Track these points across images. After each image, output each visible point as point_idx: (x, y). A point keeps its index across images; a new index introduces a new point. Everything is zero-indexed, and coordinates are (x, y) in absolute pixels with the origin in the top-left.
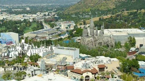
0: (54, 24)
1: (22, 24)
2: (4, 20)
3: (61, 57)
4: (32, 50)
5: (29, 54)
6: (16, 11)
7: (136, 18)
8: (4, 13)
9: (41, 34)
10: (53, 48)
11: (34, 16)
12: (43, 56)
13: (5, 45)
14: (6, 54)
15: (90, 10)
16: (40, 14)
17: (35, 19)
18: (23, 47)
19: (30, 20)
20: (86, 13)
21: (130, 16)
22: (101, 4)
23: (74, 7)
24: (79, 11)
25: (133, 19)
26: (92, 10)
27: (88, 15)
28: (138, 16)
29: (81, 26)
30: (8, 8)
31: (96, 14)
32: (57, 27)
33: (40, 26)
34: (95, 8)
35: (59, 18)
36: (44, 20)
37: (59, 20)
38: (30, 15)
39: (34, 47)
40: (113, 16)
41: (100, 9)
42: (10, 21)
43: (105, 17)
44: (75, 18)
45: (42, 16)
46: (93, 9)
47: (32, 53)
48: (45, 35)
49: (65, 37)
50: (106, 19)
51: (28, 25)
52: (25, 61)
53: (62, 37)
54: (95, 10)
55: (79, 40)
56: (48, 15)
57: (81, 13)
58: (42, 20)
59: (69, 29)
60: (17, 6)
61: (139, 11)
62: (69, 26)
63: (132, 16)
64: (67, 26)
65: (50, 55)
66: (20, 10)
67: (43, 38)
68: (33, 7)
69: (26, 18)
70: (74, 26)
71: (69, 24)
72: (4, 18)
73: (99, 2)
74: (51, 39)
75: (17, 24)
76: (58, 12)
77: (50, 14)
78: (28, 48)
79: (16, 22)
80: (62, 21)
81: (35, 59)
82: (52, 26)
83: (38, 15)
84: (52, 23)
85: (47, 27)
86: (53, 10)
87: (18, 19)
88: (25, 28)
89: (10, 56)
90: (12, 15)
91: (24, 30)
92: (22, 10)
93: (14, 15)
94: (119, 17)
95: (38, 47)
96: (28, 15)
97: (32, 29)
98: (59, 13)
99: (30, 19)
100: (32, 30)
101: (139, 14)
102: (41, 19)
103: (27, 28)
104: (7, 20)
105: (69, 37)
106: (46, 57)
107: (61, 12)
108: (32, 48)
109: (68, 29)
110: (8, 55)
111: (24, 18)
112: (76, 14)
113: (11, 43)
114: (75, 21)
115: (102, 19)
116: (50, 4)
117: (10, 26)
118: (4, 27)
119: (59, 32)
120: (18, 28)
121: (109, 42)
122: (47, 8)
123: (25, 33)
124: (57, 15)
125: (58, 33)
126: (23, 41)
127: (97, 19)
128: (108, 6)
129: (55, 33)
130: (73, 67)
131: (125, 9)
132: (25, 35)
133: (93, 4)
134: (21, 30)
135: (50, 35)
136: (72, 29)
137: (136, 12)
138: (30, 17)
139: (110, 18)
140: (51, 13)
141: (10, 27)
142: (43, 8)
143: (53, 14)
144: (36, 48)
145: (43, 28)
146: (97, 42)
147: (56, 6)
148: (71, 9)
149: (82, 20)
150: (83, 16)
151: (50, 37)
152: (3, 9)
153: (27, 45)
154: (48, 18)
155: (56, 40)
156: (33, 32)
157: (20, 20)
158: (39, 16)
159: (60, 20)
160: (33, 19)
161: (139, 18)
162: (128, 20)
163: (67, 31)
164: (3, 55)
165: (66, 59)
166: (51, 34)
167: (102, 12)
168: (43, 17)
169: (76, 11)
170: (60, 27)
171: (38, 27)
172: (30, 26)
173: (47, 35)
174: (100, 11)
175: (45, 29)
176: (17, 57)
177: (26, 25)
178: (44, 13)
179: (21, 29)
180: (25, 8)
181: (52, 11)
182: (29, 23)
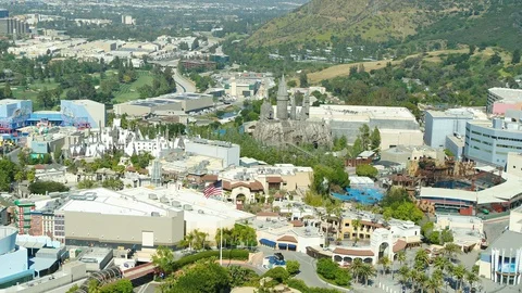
0: (209, 79)
1: (108, 73)
2: (51, 57)
4: (136, 143)
5: (129, 151)
6: (89, 28)
7: (462, 75)
8: (49, 31)
9: (164, 108)
11: (148, 46)
12: (161, 157)
13: (75, 130)
14: (78, 150)
15: (332, 38)
16: (169, 41)
17: (151, 59)
18: (115, 135)
19: (134, 61)
20: (315, 49)
21: (444, 69)
22: (369, 21)
23: (281, 24)
24: (293, 40)
25: (451, 77)
26: (338, 40)
27: (323, 54)
28: (471, 69)
29: (292, 90)
30: (61, 14)
31: (347, 52)
32: (217, 90)
33: (163, 81)
34: (348, 34)
35: (227, 59)
36: (180, 63)
37: (227, 67)
38: (135, 45)
39: (142, 138)
40: (393, 63)
41: (364, 37)
42: (71, 62)
43: (370, 65)
44: (277, 61)
45: (175, 50)
46: (341, 35)
47: (137, 150)
48: (177, 113)
50: (372, 72)
51: (127, 78)
52: (121, 164)
53: (224, 121)
54: (348, 38)
55: (253, 127)
56: (196, 46)
57: (300, 48)
58: (173, 63)
59: (251, 98)
60: (93, 7)
61: (476, 54)
62: (255, 88)
63: (451, 67)
64: (247, 89)
66: (101, 25)
67: (169, 118)
68: (146, 12)
69: (121, 54)
70: (270, 90)
71: (253, 82)
72: (49, 52)
73: (365, 13)
75: (91, 71)
76: (226, 38)
77: (200, 42)
78: (128, 140)
79: (90, 67)
80: (237, 70)
81: (141, 162)
82: (202, 85)
83: (162, 44)
84: (202, 75)
85: (185, 86)
86: (213, 30)
87: (96, 56)
88: (116, 87)
89: (87, 154)
90: (75, 42)
91: (113, 93)
92: (108, 21)
93: (83, 40)
94: (412, 69)
95: (152, 137)
96: (129, 45)
97: (140, 90)
98: (230, 40)
99: (135, 57)
100: (138, 95)
101: (474, 63)
102: (168, 59)
103: (122, 86)
104: (59, 56)
105: (236, 121)
106: (166, 159)
107: (238, 37)
108: (138, 139)
109: (248, 98)
110: (83, 153)
111: (113, 52)
112: (283, 50)
113: (87, 125)
114: (277, 74)
115: (358, 70)
116: (206, 6)
117: (71, 78)
118: (52, 79)
119: (220, 107)
120: (97, 87)
121: (320, 137)
122: (193, 19)
123: (115, 103)
124: (224, 50)
125: (218, 108)
126: (117, 122)
127: (343, 70)
128: (391, 28)
129: (208, 108)
130: (217, 176)
131: (442, 43)
132: (118, 109)
133: (343, 19)
135: (193, 113)
136: (261, 98)
137: (465, 57)
138: (134, 50)
139: (385, 69)
140: (205, 39)
141: (71, 83)
142: (179, 19)
143: (212, 42)
144: (145, 140)
145: (174, 90)
146: (292, 134)
147: (225, 13)
148: (271, 29)
149: (300, 72)
150: (303, 58)
151: (190, 120)
152: (44, 18)
153: (126, 132)
154: (192, 58)
155: (203, 126)
156: (140, 101)
157: (102, 59)
158: (164, 50)
159: (231, 65)
160: (145, 58)
161: (469, 75)
162: (434, 80)
163: (246, 104)
164: (72, 150)
165: (208, 163)
166: (196, 111)
167: (366, 48)
168: (178, 53)
169: (284, 39)
170: (226, 91)
171: (158, 85)
172: (133, 80)
173: (183, 113)
174: (363, 43)
175: (180, 92)
176: (102, 155)
177: (121, 78)
178: (182, 39)
179: (104, 88)
180: (119, 18)
181: (210, 33)
182: (129, 71)
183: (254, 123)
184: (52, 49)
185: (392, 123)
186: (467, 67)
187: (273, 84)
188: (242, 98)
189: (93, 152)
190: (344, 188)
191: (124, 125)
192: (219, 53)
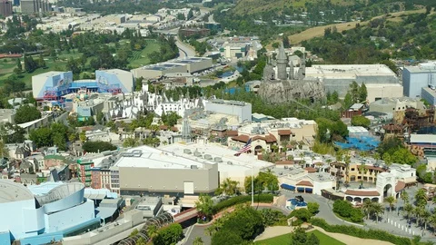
0: (206, 44)
1: (121, 42)
2: (73, 31)
3: (218, 117)
4: (164, 105)
5: (158, 111)
6: (100, 5)
7: (421, 32)
8: (68, 9)
9: (172, 71)
10: (204, 102)
11: (152, 18)
12: (186, 116)
13: (110, 95)
14: (116, 112)
15: (307, 4)
16: (169, 13)
17: (155, 29)
18: (145, 99)
19: (142, 31)
20: (292, 15)
21: (405, 27)
24: (274, 8)
25: (412, 34)
26: (312, 6)
27: (299, 19)
28: (429, 26)
29: (277, 51)
31: (320, 18)
32: (214, 53)
33: (168, 48)
35: (219, 26)
36: (180, 31)
37: (219, 33)
38: (140, 18)
39: (167, 101)
40: (361, 24)
41: (334, 2)
42: (90, 34)
43: (341, 26)
44: (262, 26)
45: (174, 20)
46: (315, 1)
47: (165, 111)
48: (184, 75)
49: (232, 79)
50: (344, 32)
51: (138, 46)
52: (154, 123)
53: (225, 80)
54: (320, 4)
55: (257, 87)
56: (191, 16)
57: (279, 14)
58: (174, 32)
59: (243, 59)
61: (432, 13)
62: (246, 50)
63: (411, 26)
64: (240, 52)
65: (198, 113)
67: (179, 80)
69: (131, 26)
70: (259, 51)
71: (243, 46)
72: (70, 26)
74: (198, 85)
75: (107, 41)
76: (216, 8)
77: (194, 12)
79: (106, 38)
80: (228, 35)
81: (170, 121)
82: (201, 50)
83: (163, 15)
84: (200, 41)
85: (187, 51)
86: (204, 2)
87: (110, 28)
88: (130, 55)
89: (124, 116)
90: (91, 17)
91: (128, 59)
93: (97, 15)
94: (378, 28)
95: (176, 99)
96: (136, 18)
97: (150, 56)
98: (219, 10)
99: (142, 28)
100: (148, 60)
101: (430, 21)
102: (169, 28)
103: (135, 53)
104: (79, 30)
105: (239, 81)
106: (191, 117)
107: (225, 6)
108: (164, 101)
109: (241, 59)
110: (120, 115)
111: (123, 25)
112: (266, 16)
113: (119, 91)
114: (262, 37)
117: (92, 48)
118: (76, 50)
119: (219, 68)
120: (114, 55)
121: (315, 93)
124: (215, 19)
125: (217, 69)
126: (145, 88)
127: (319, 32)
129: (208, 69)
130: (237, 132)
131: (400, 4)
132: (135, 74)
134: (122, 60)
135: (196, 74)
136: (252, 59)
137: (423, 16)
138: (141, 22)
139: (355, 29)
140: (198, 10)
141: (92, 52)
143: (204, 12)
144: (170, 102)
145: (176, 55)
146: (291, 92)
149: (281, 34)
150: (283, 23)
151: (195, 80)
153: (155, 96)
154: (190, 27)
155: (211, 86)
156: (152, 66)
157: (115, 31)
158: (165, 21)
159: (222, 31)
160: (150, 28)
161: (427, 32)
162: (397, 37)
163: (239, 64)
164: (111, 113)
165: (227, 120)
166: (199, 72)
167: (336, 12)
168: (177, 23)
169: (266, 7)
170: (222, 54)
171: (164, 51)
172: (143, 48)
173: (189, 75)
174: (333, 7)
175: (182, 57)
176: (137, 116)
177: (133, 46)
178: (179, 11)
179: (120, 56)
181: (201, 4)
182: (139, 40)
183: (257, 83)
184: (73, 24)
185: (375, 79)
186: (425, 25)
187: (260, 46)
188: (236, 60)
189: (129, 113)
190: (344, 138)
191: (151, 90)
192: (211, 21)
